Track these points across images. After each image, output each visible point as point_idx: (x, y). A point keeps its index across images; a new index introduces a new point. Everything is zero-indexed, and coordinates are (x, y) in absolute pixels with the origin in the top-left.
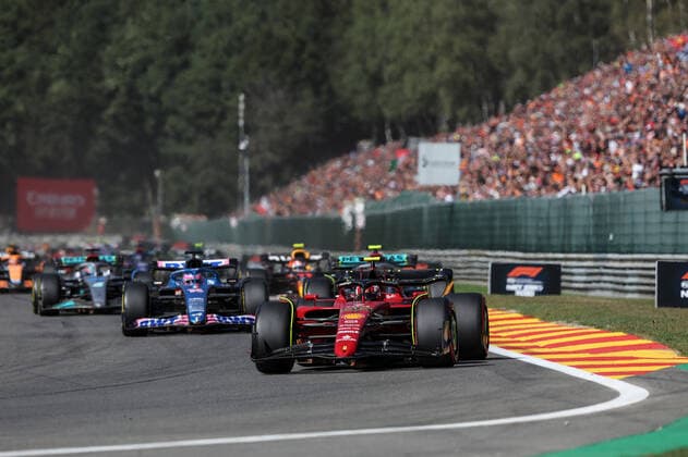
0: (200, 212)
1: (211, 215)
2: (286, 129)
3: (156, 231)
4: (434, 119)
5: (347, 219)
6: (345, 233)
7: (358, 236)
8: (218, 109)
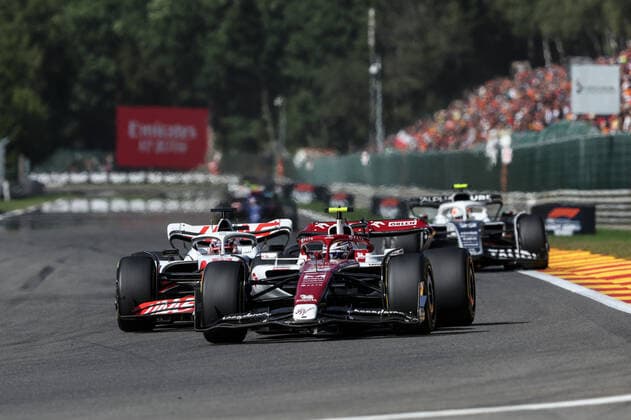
0: (330, 146)
1: (343, 150)
2: (427, 49)
3: (279, 168)
4: (601, 38)
5: (491, 153)
6: (489, 168)
7: (504, 171)
8: (349, 28)
